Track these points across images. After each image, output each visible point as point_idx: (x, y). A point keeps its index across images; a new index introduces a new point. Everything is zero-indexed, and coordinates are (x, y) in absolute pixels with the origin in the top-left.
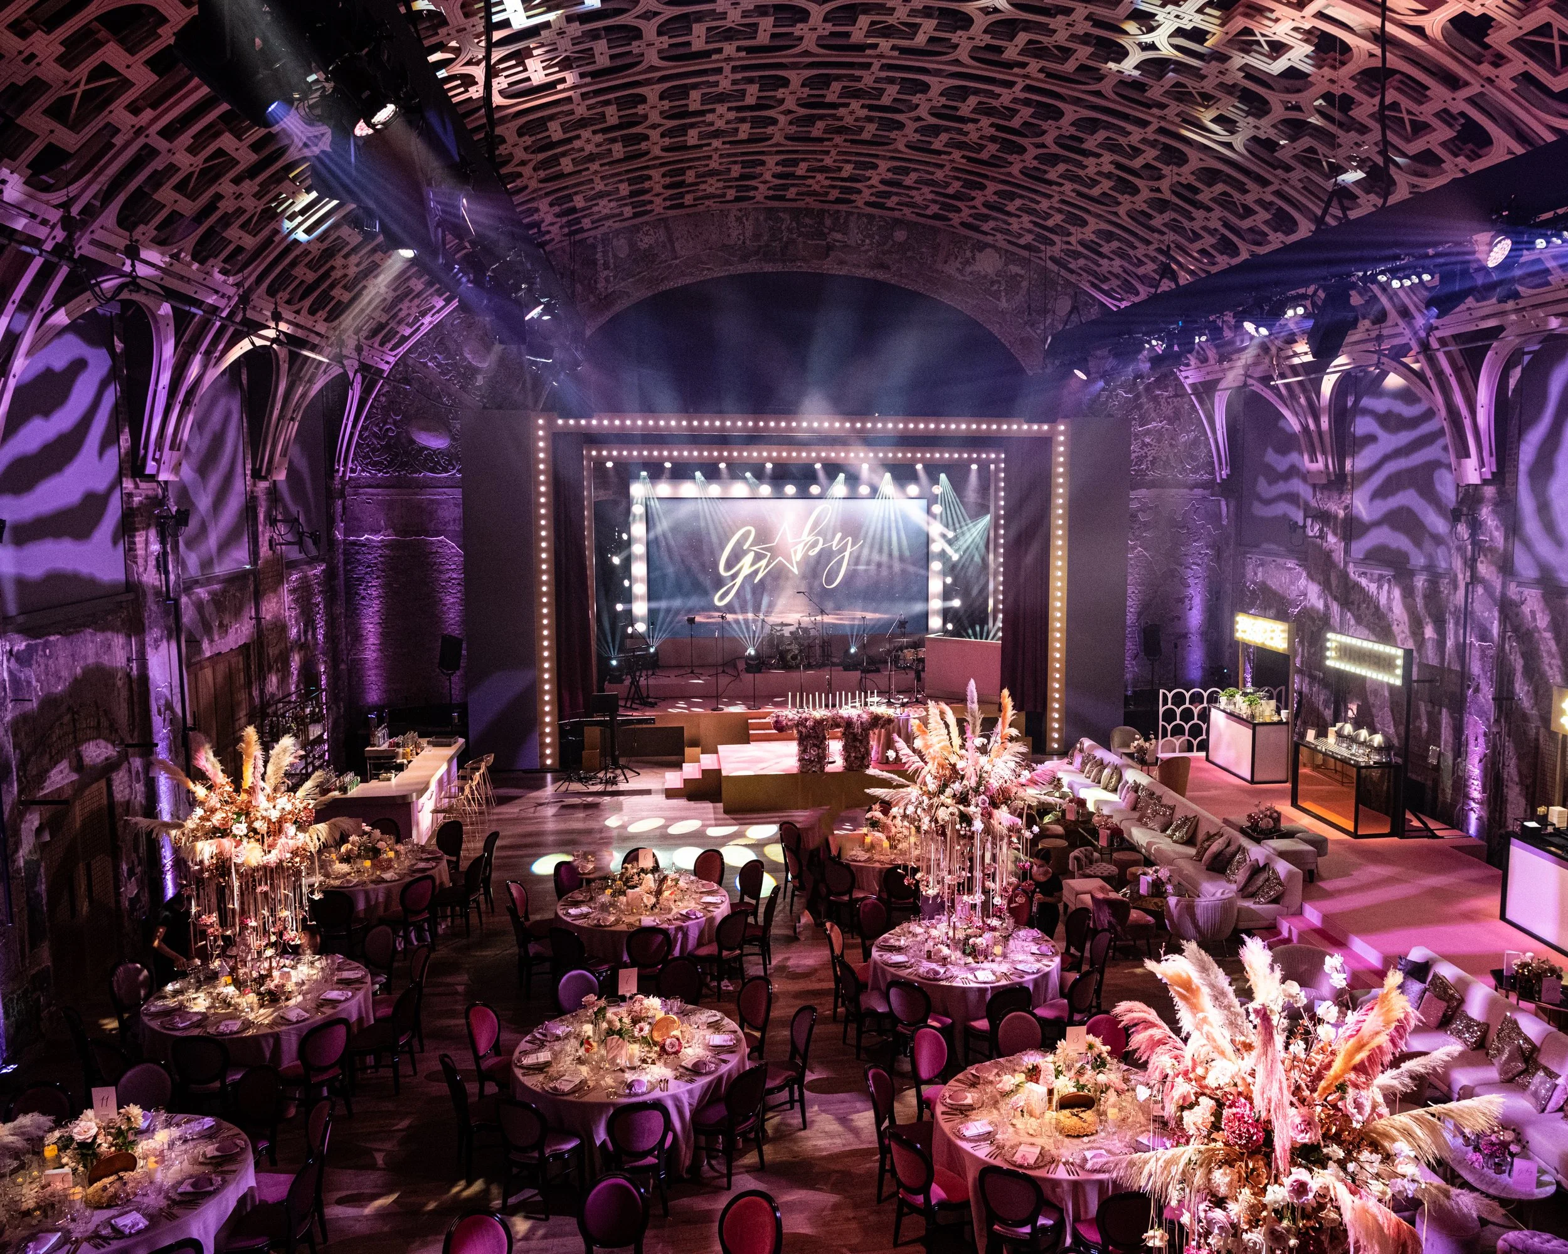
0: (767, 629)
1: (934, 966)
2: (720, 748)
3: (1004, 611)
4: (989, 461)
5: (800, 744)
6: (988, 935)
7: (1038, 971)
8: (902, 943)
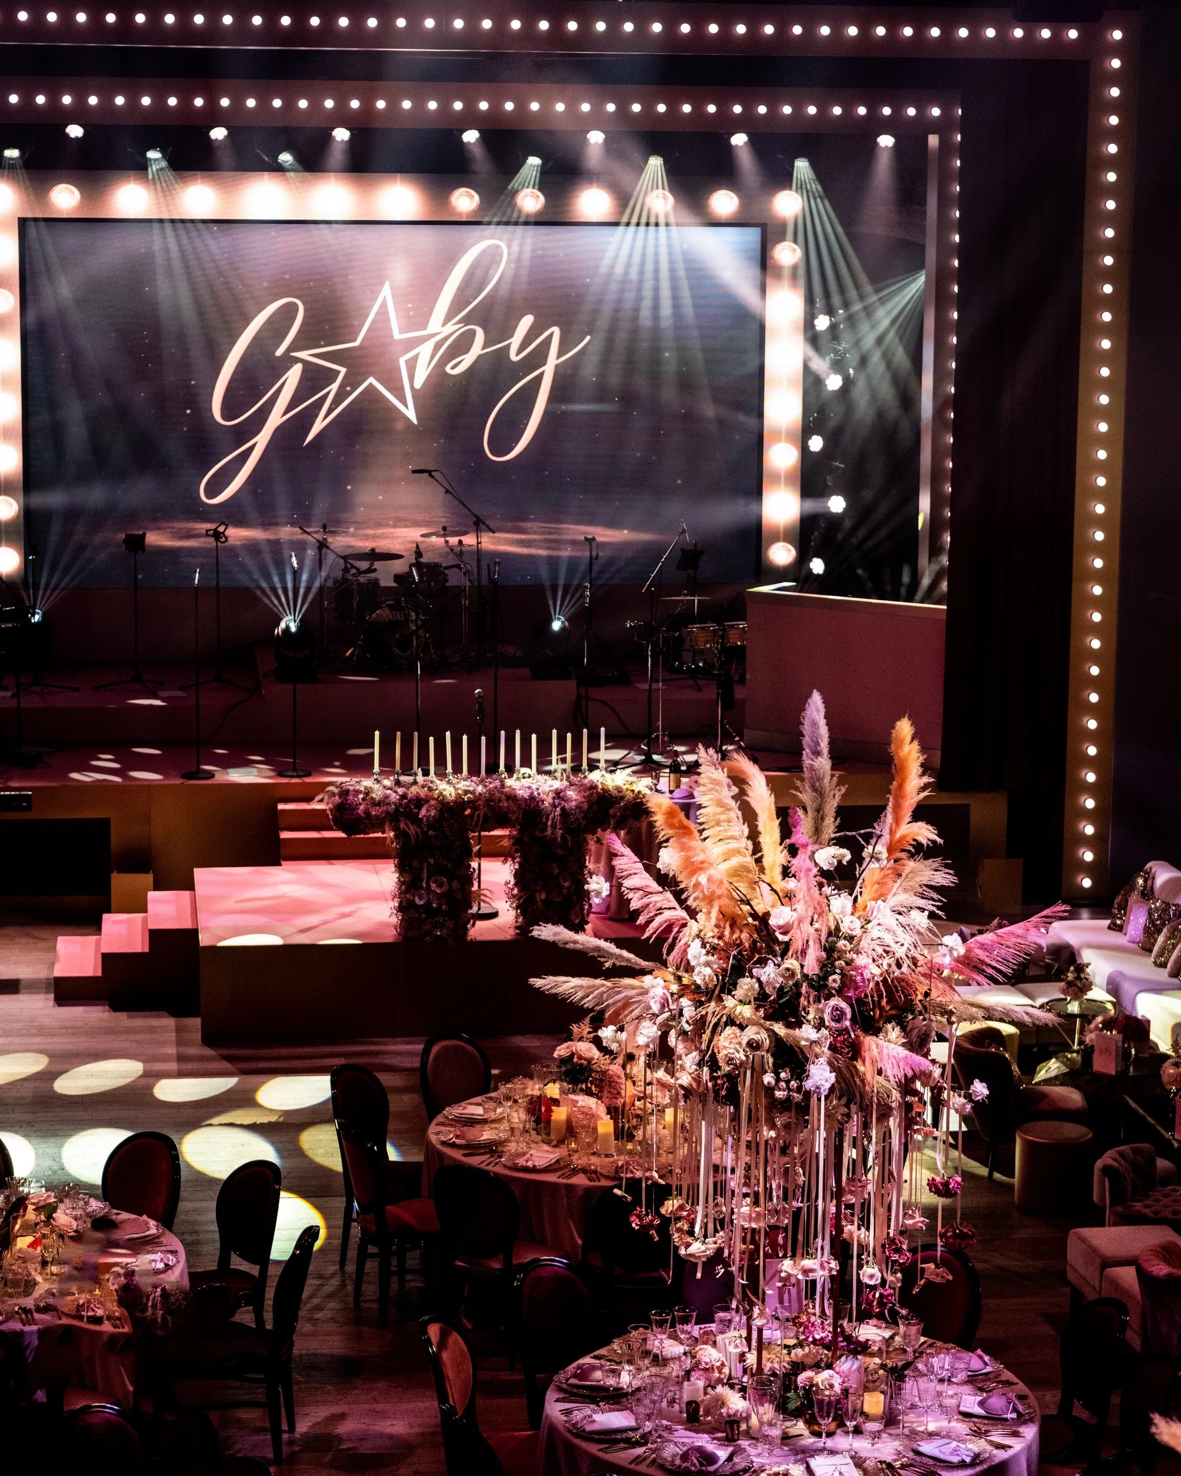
0: (332, 566)
1: (704, 1441)
2: (201, 875)
3: (955, 526)
4: (924, 125)
5: (401, 869)
6: (846, 1365)
7: (977, 1459)
8: (626, 1379)
